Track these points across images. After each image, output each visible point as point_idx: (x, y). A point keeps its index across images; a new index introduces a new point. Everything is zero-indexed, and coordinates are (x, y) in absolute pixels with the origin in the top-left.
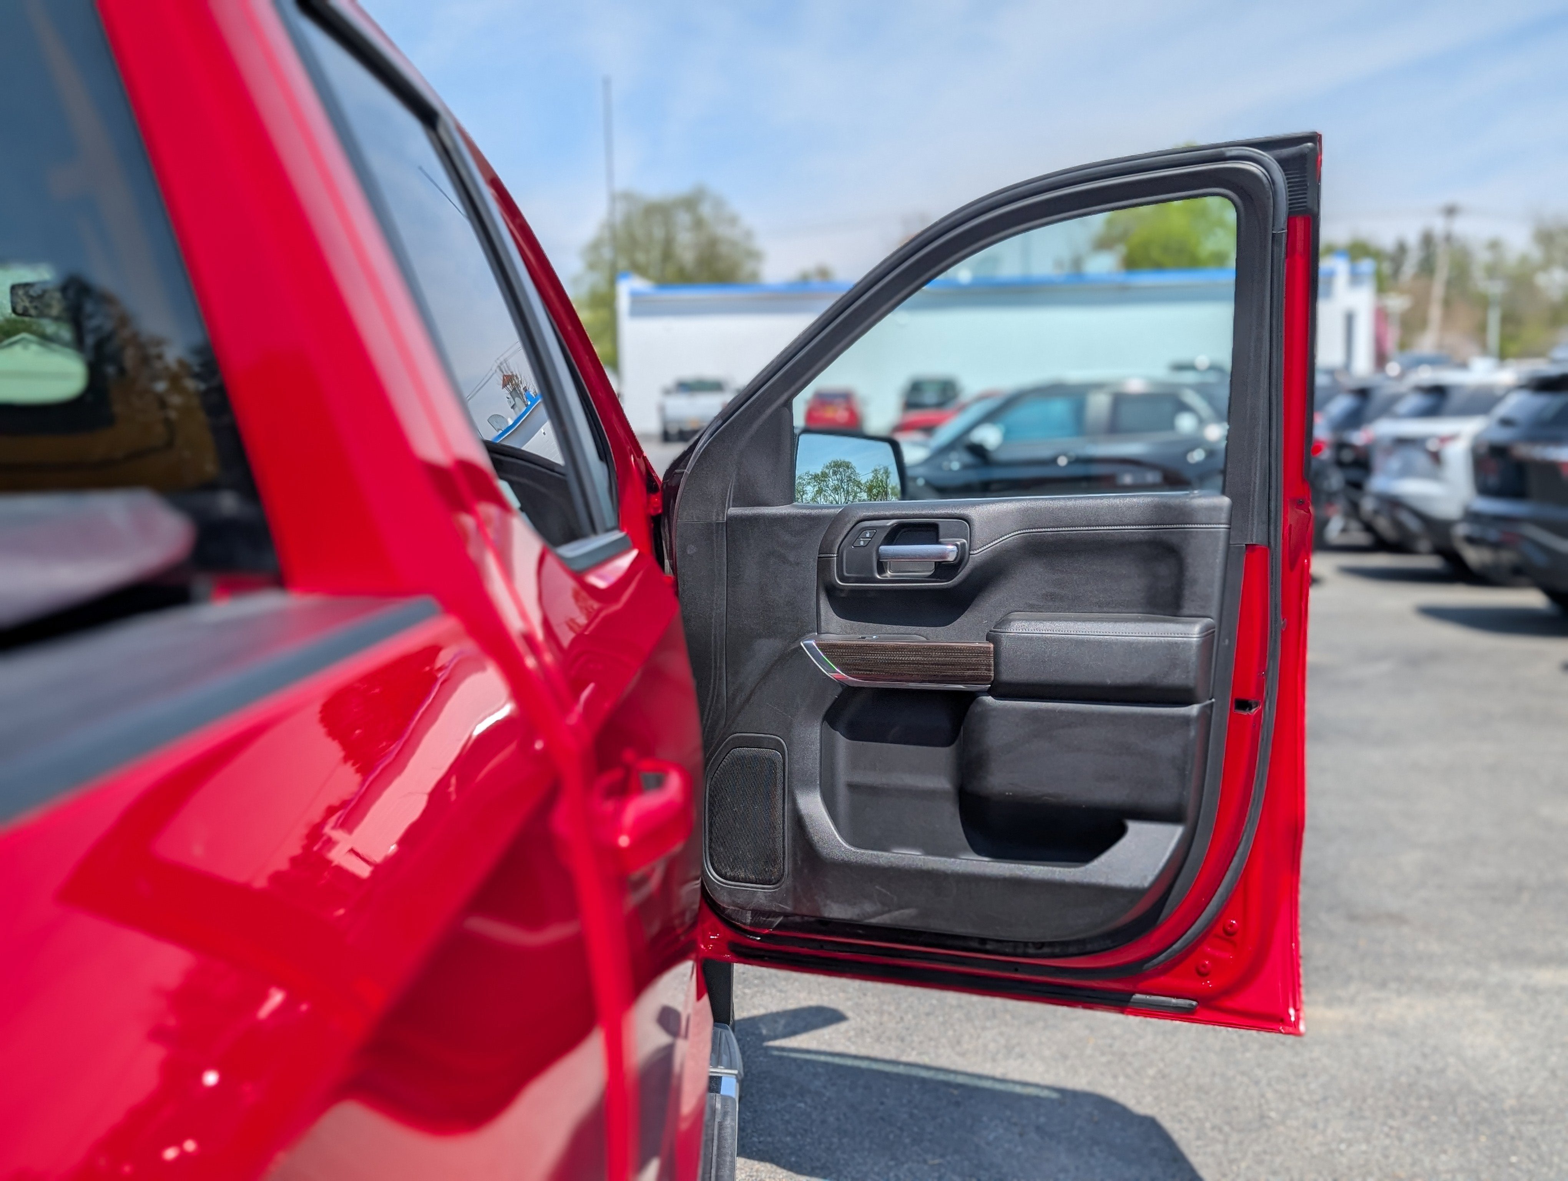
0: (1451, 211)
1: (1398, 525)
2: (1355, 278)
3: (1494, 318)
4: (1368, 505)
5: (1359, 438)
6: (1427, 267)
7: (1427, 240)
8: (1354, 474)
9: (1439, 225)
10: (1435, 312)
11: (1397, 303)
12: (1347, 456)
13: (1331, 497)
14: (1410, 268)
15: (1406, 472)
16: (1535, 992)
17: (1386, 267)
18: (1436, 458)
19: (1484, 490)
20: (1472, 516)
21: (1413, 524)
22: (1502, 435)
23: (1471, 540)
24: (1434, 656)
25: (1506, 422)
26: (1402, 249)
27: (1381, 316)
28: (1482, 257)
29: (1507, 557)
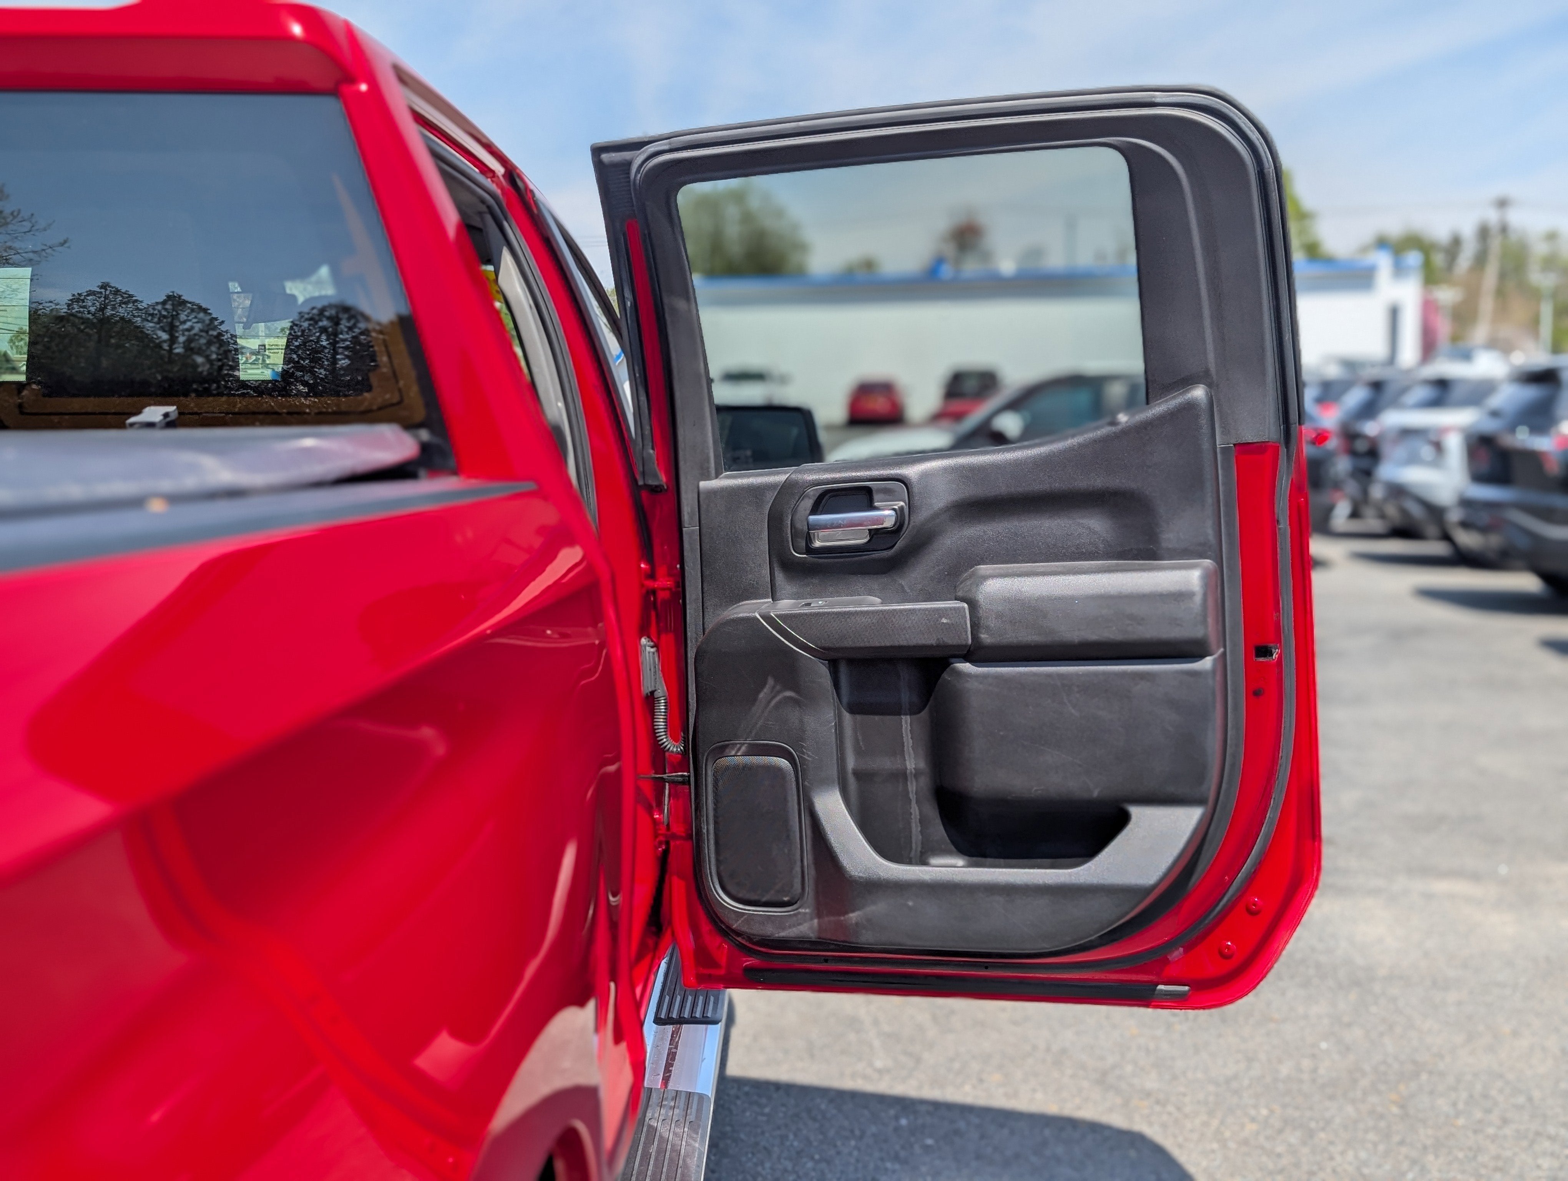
0: (1502, 203)
1: (1404, 512)
2: (1399, 270)
3: (1547, 311)
4: (1377, 492)
5: (1370, 428)
6: (1481, 260)
7: (1484, 233)
8: (1364, 463)
9: (1492, 216)
10: (1487, 304)
11: (1446, 295)
12: (1361, 446)
13: (1337, 486)
14: (1465, 260)
15: (1413, 460)
16: (1429, 897)
17: (1439, 259)
18: (1438, 447)
19: (1478, 478)
20: (1466, 503)
21: (1416, 511)
22: (1490, 426)
23: (1465, 525)
24: (1419, 631)
25: (1495, 414)
26: (1456, 242)
27: (1428, 308)
28: (1540, 249)
29: (1494, 541)
